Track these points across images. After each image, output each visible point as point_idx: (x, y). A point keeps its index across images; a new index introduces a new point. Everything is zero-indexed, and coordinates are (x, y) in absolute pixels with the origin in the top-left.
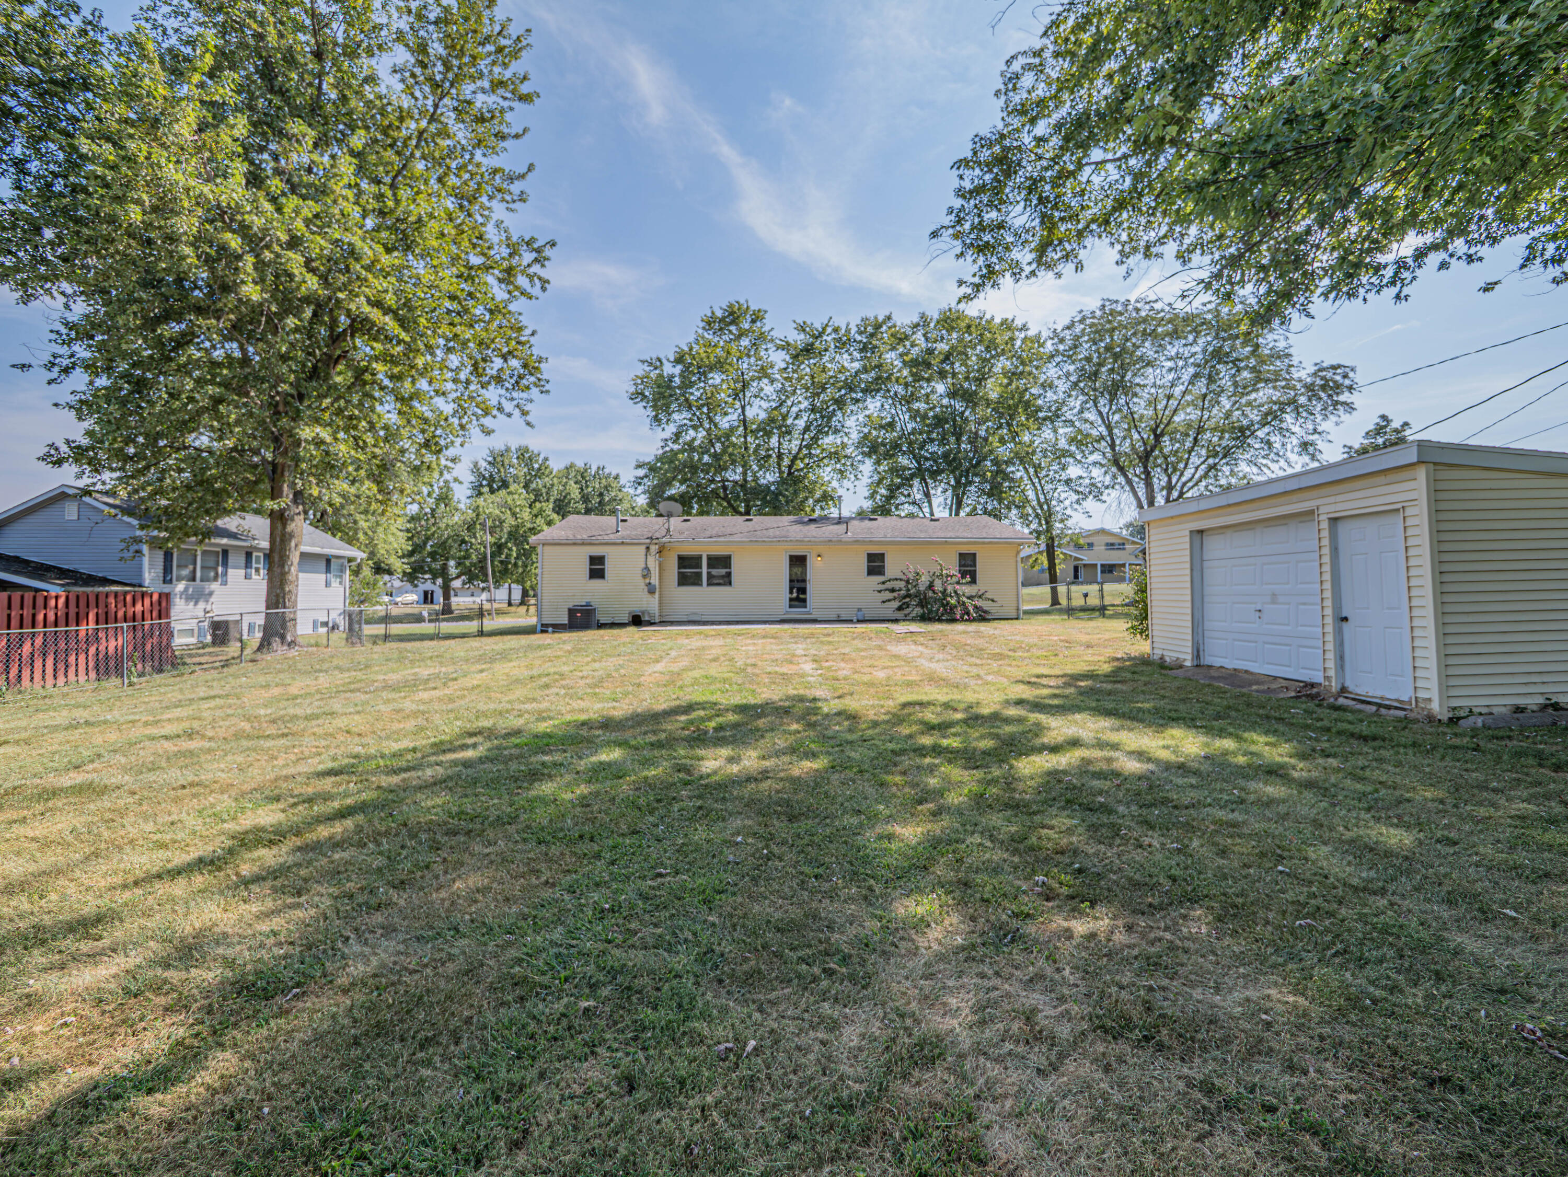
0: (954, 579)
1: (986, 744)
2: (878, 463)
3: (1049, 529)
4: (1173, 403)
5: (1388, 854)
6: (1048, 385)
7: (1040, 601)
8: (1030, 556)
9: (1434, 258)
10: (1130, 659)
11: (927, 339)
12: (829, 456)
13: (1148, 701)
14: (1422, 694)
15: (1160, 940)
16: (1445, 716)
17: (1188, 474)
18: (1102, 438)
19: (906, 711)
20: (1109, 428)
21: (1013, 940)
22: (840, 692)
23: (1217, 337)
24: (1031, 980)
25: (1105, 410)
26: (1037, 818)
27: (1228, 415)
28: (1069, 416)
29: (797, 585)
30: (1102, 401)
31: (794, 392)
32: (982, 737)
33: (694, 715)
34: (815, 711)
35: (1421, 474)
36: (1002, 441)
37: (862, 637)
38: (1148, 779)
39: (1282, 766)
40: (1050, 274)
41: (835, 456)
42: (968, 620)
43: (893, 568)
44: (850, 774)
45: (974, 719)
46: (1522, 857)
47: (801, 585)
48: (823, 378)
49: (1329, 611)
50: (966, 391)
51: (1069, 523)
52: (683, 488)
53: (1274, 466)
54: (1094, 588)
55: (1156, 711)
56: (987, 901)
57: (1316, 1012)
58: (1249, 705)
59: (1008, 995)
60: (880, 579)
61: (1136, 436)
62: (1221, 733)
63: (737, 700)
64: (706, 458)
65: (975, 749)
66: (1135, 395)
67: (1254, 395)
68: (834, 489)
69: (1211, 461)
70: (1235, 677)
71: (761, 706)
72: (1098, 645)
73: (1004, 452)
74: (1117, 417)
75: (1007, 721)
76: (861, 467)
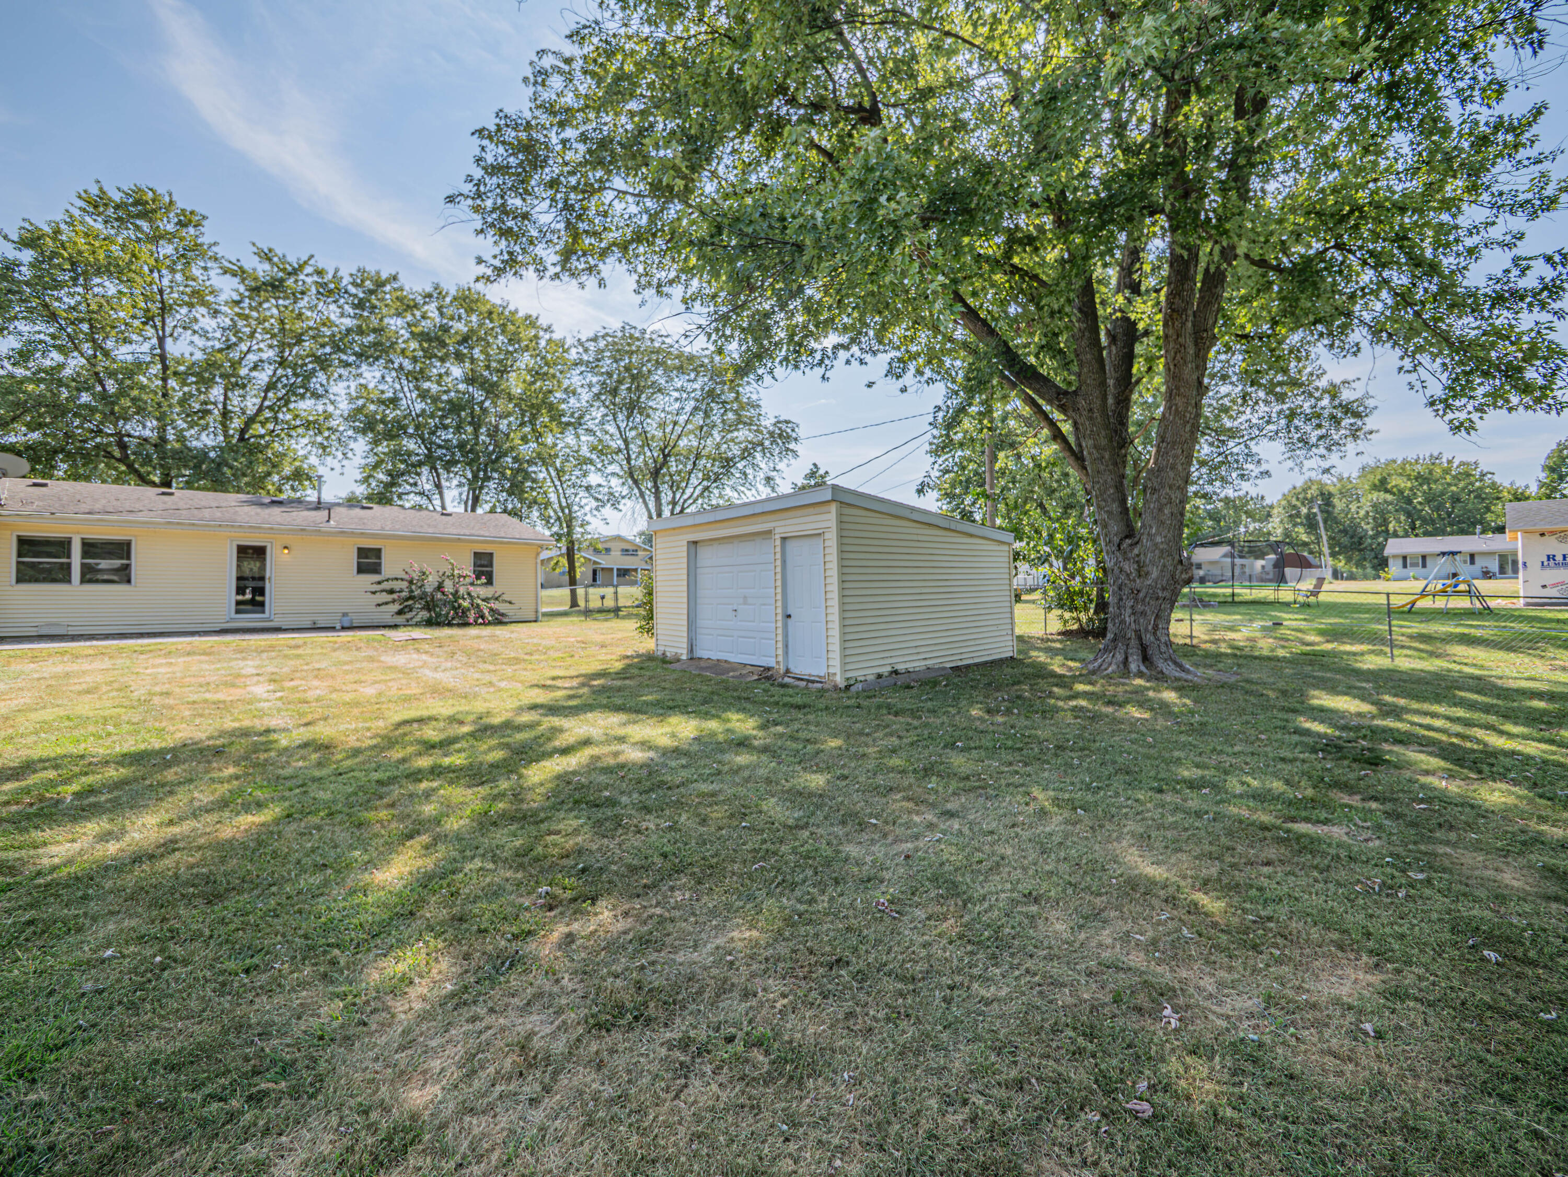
0: (468, 580)
1: (498, 755)
2: (376, 442)
3: (569, 533)
4: (678, 429)
5: (811, 795)
6: (571, 392)
7: (561, 604)
8: (551, 559)
9: (843, 355)
10: (638, 656)
11: (442, 314)
12: (308, 425)
13: (651, 693)
14: (831, 670)
15: (651, 917)
16: (842, 684)
17: (689, 491)
18: (620, 450)
19: (400, 731)
20: (626, 441)
21: (512, 965)
22: (309, 718)
23: (711, 379)
24: (528, 1004)
25: (623, 425)
26: (544, 826)
27: (718, 446)
28: (590, 425)
29: (252, 584)
30: (620, 417)
31: (252, 335)
32: (491, 749)
33: (32, 780)
34: (267, 746)
35: (833, 508)
36: (525, 439)
37: (346, 647)
38: (648, 766)
39: (747, 738)
40: (574, 282)
41: (313, 425)
42: (484, 624)
43: (391, 566)
44: (315, 820)
45: (484, 730)
46: (880, 780)
47: (259, 584)
48: (298, 326)
49: (779, 611)
50: (486, 381)
51: (589, 528)
52: (35, 436)
53: (748, 493)
54: (609, 591)
55: (657, 704)
56: (486, 931)
57: (764, 938)
58: (727, 689)
59: (503, 1029)
60: (376, 578)
61: (648, 454)
62: (707, 716)
63: (130, 745)
64: (85, 398)
65: (481, 764)
66: (648, 416)
67: (735, 434)
68: (312, 467)
69: (705, 483)
70: (719, 666)
71: (173, 750)
72: (611, 645)
73: (527, 450)
74: (633, 433)
75: (519, 728)
76: (352, 445)
